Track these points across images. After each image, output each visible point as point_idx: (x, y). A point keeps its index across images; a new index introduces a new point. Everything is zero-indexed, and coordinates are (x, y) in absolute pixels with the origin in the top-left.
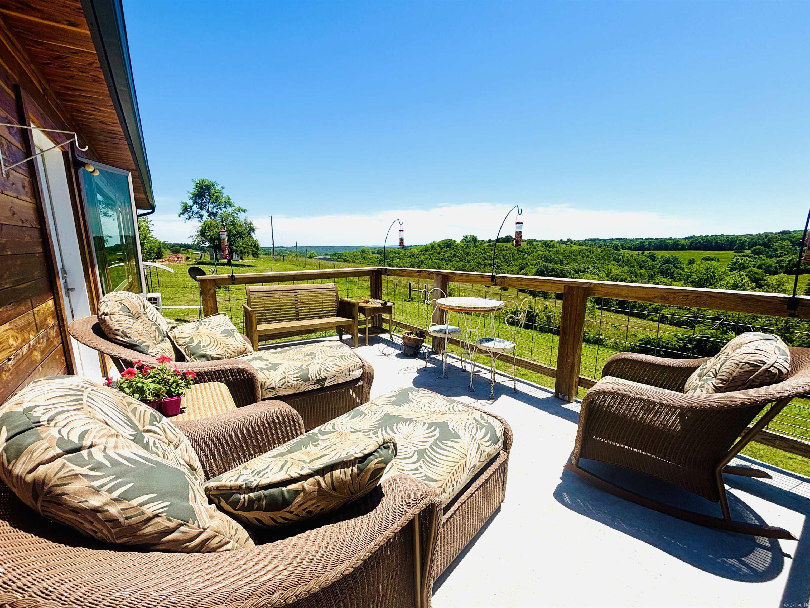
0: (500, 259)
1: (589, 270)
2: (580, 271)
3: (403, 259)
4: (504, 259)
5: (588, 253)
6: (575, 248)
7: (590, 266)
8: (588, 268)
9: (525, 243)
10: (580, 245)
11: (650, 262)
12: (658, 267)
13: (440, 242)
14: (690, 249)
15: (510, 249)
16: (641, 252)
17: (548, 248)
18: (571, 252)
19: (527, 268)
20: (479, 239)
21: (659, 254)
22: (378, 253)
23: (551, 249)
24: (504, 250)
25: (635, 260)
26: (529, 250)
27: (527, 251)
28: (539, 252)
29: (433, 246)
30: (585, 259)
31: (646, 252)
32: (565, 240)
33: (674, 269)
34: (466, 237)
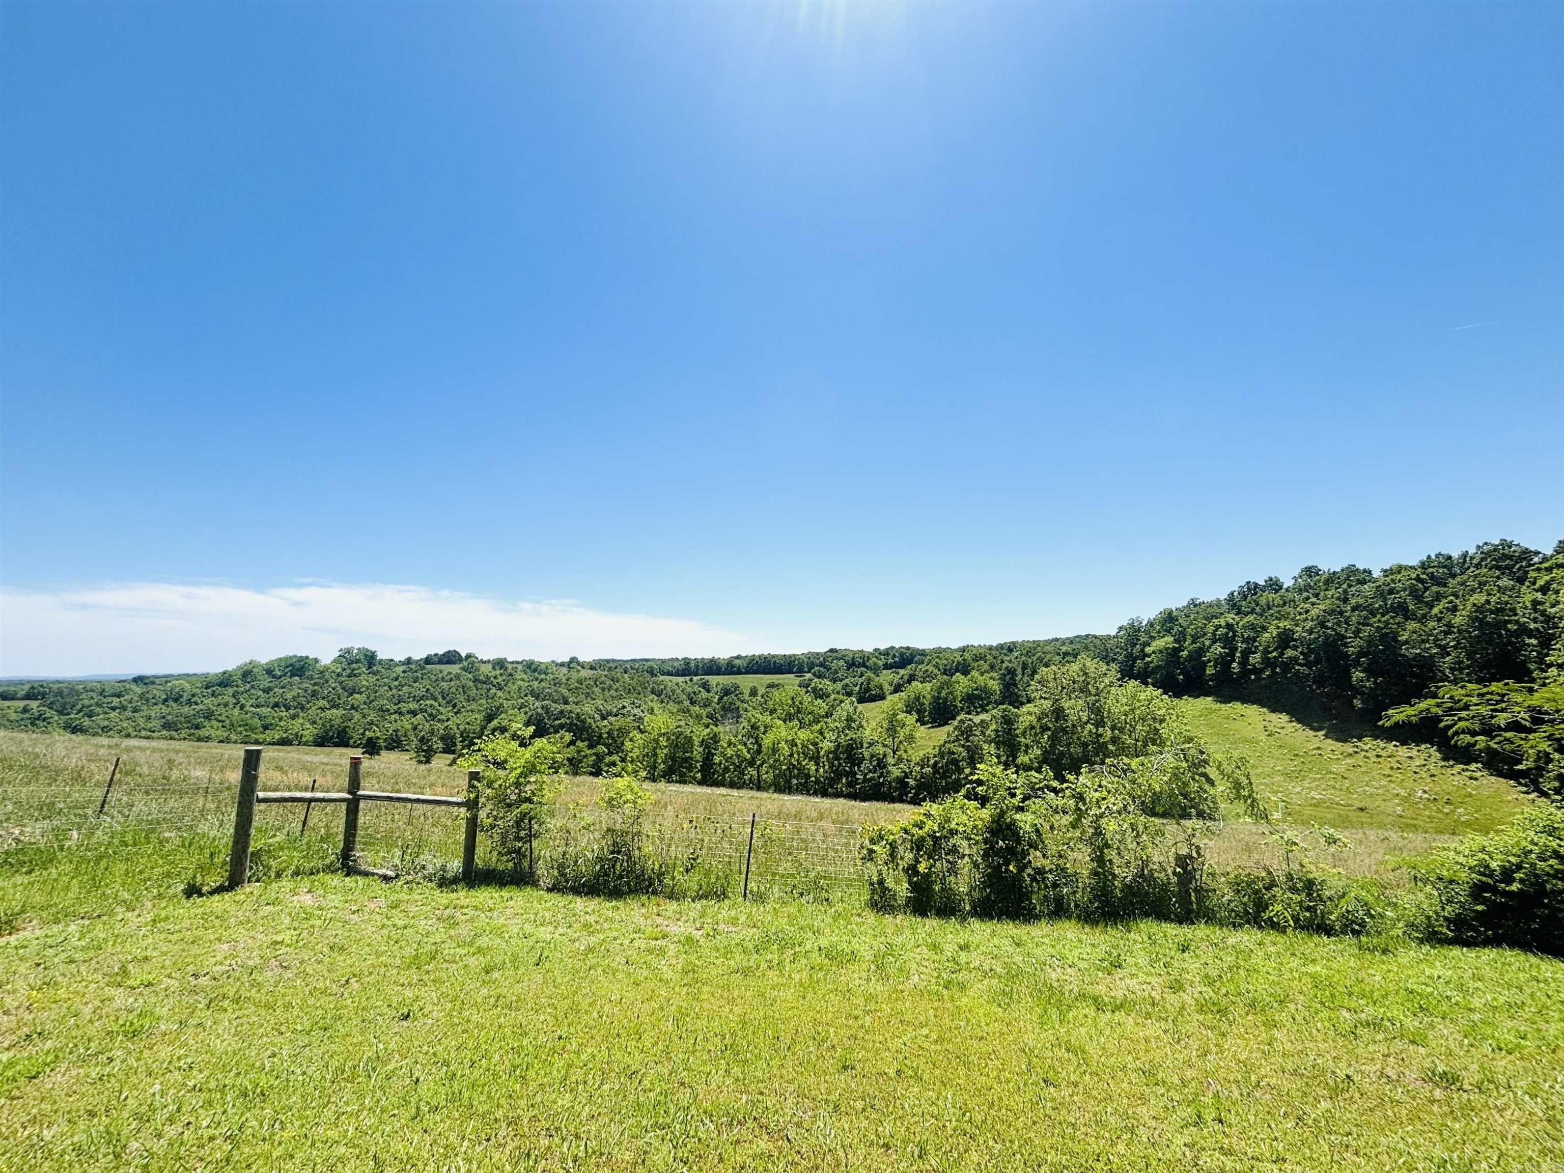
0: (435, 699)
1: (625, 711)
2: (610, 714)
3: (135, 711)
4: (444, 698)
5: (609, 682)
6: (585, 673)
7: (625, 704)
8: (624, 707)
9: (490, 666)
10: (592, 668)
11: (704, 694)
12: (716, 700)
13: (272, 662)
14: (747, 673)
15: (458, 677)
16: (688, 678)
17: (536, 674)
18: (580, 682)
19: (503, 715)
20: (380, 656)
21: (713, 680)
22: (28, 697)
23: (543, 676)
24: (443, 679)
25: (682, 691)
26: (500, 680)
27: (495, 682)
28: (520, 682)
29: (247, 674)
30: (606, 693)
31: (695, 679)
32: (567, 659)
33: (738, 703)
34: (349, 651)
